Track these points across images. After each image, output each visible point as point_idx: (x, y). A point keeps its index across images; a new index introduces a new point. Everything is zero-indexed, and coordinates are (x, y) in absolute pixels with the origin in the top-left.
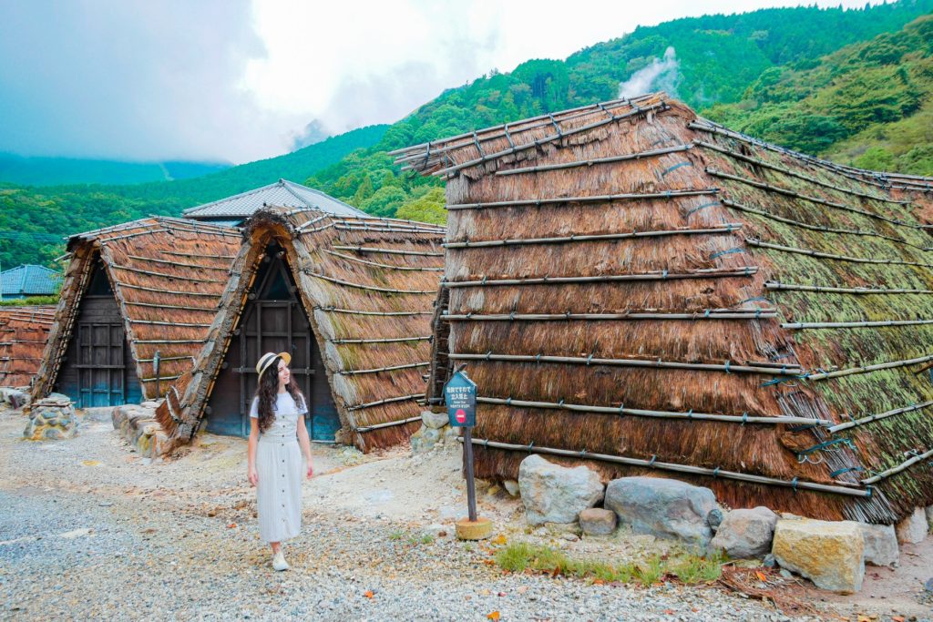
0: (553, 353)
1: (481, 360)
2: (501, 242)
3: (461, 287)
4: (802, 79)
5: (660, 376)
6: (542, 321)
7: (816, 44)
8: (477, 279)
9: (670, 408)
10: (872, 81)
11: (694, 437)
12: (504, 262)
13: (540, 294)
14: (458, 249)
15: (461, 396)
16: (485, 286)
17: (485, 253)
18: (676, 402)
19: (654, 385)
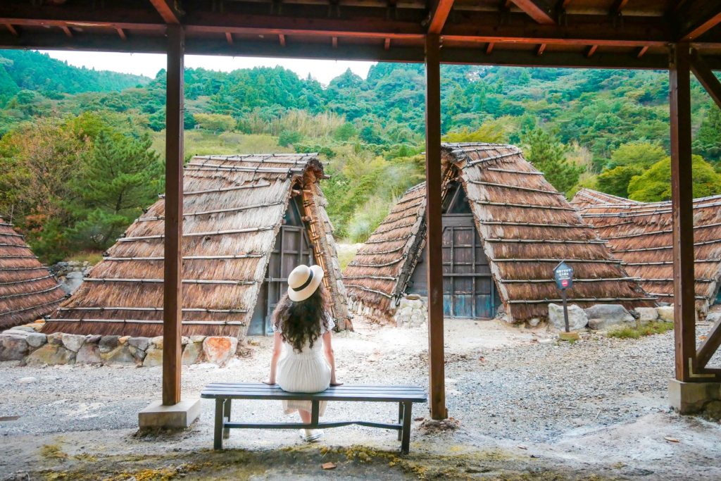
0: (542, 258)
1: (508, 261)
2: (503, 204)
3: (490, 225)
4: (59, 106)
5: (585, 265)
6: (532, 243)
7: (52, 82)
8: (497, 221)
9: (594, 277)
10: (113, 121)
11: (604, 288)
12: (507, 214)
13: (527, 230)
14: (483, 204)
15: (565, 274)
16: (502, 225)
17: (497, 208)
18: (595, 275)
19: (583, 269)
